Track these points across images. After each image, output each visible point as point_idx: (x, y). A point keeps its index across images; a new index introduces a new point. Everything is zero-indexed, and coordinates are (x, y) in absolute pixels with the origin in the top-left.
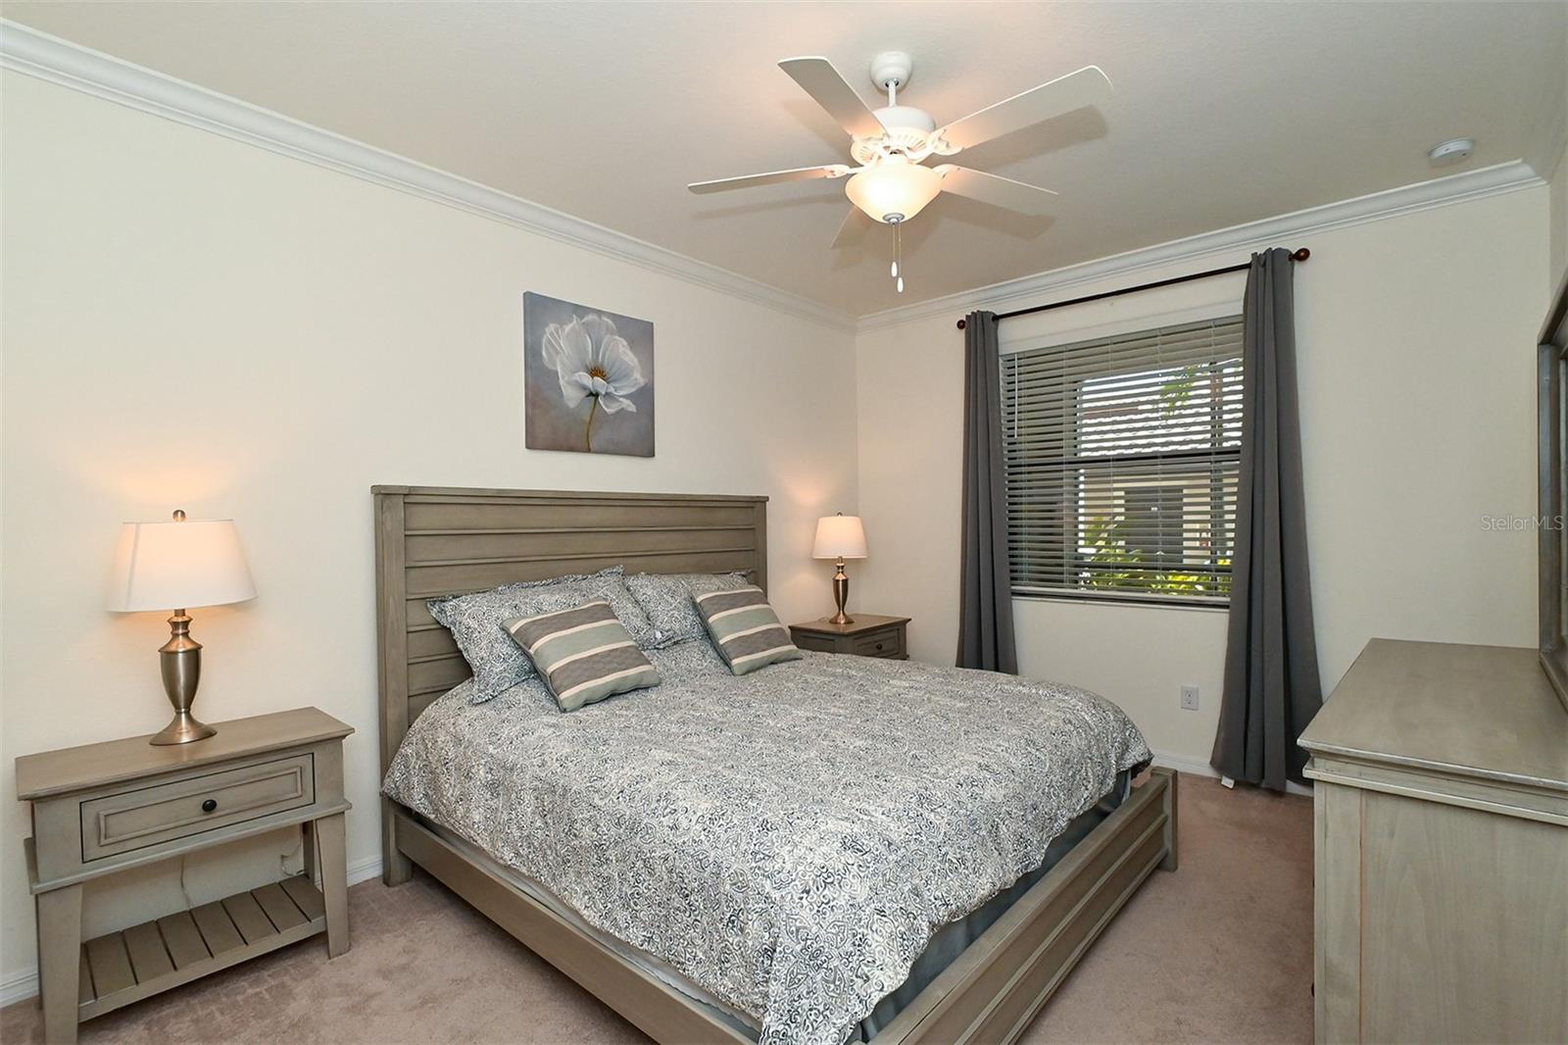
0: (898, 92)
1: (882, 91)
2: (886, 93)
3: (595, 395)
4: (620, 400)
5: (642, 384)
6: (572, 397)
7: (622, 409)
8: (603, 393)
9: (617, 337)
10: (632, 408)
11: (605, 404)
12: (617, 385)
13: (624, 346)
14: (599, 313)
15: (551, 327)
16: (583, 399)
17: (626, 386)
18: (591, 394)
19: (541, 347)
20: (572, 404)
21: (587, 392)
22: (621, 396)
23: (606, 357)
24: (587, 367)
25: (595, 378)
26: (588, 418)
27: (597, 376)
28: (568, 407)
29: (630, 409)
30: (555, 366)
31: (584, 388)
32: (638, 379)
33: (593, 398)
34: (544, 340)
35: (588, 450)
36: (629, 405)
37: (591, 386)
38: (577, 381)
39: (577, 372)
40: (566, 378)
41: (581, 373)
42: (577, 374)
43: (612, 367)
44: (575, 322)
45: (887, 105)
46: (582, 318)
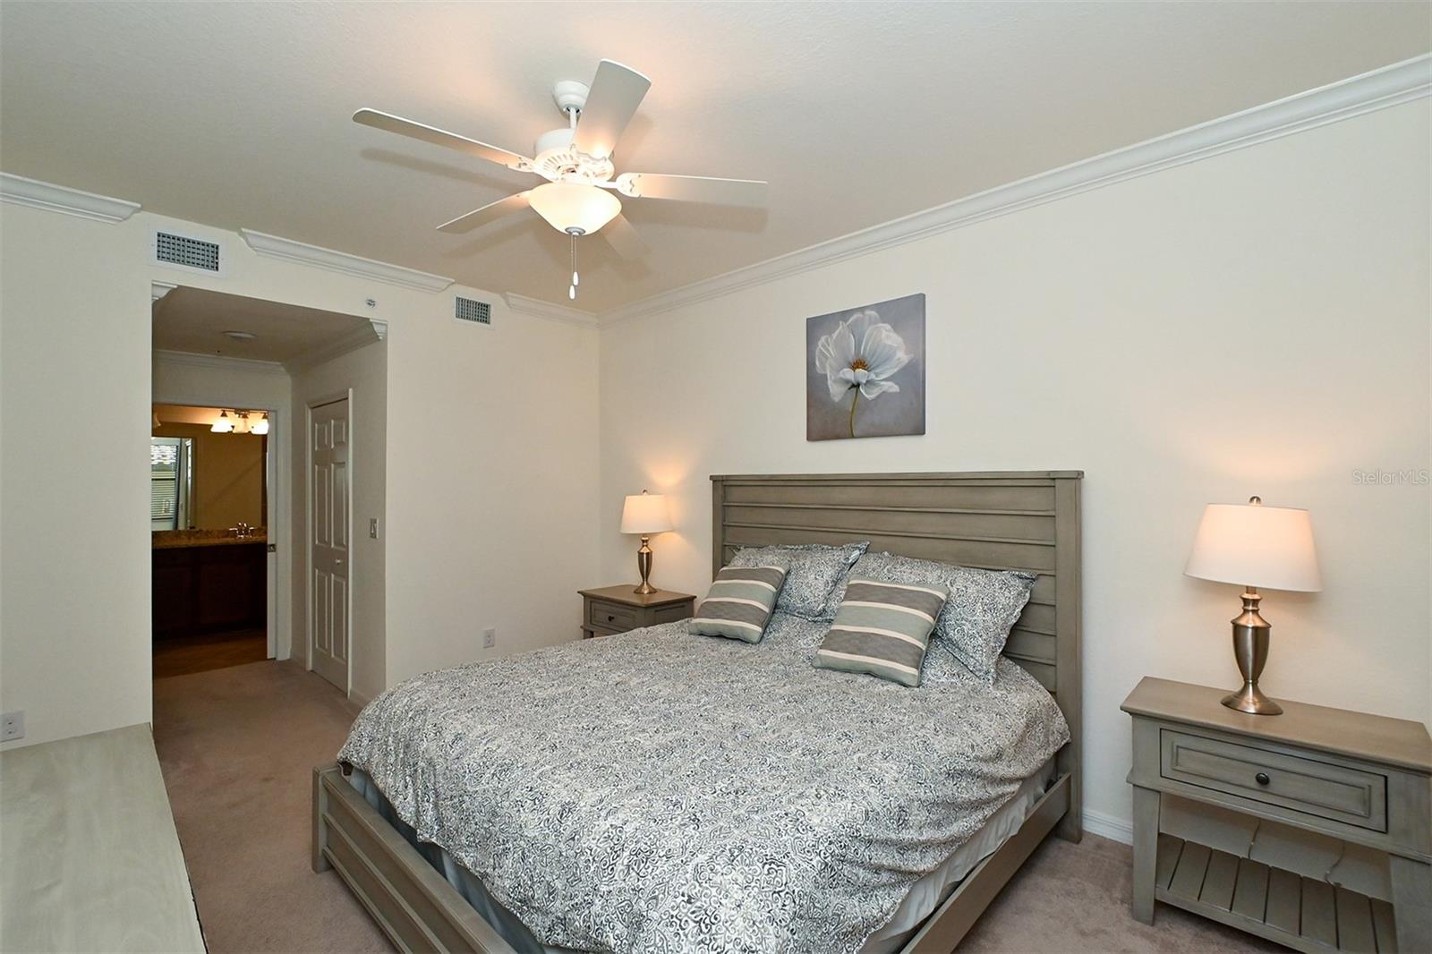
3: (856, 386)
4: (883, 383)
5: (907, 361)
6: (836, 391)
7: (884, 392)
8: (864, 382)
9: (880, 325)
10: (896, 388)
11: (866, 391)
12: (877, 371)
13: (886, 331)
14: (862, 309)
15: (823, 339)
16: (847, 392)
17: (887, 369)
18: (853, 386)
19: (814, 359)
20: (837, 399)
21: (849, 385)
22: (884, 380)
23: (868, 348)
24: (850, 363)
25: (857, 370)
26: (850, 409)
27: (858, 367)
28: (833, 401)
29: (891, 390)
30: (825, 370)
31: (847, 382)
32: (902, 357)
33: (854, 389)
34: (817, 353)
35: (852, 437)
36: (891, 387)
37: (853, 380)
38: (841, 378)
39: (842, 369)
40: (833, 378)
41: (845, 370)
42: (841, 372)
43: (873, 355)
44: (841, 327)
46: (846, 321)
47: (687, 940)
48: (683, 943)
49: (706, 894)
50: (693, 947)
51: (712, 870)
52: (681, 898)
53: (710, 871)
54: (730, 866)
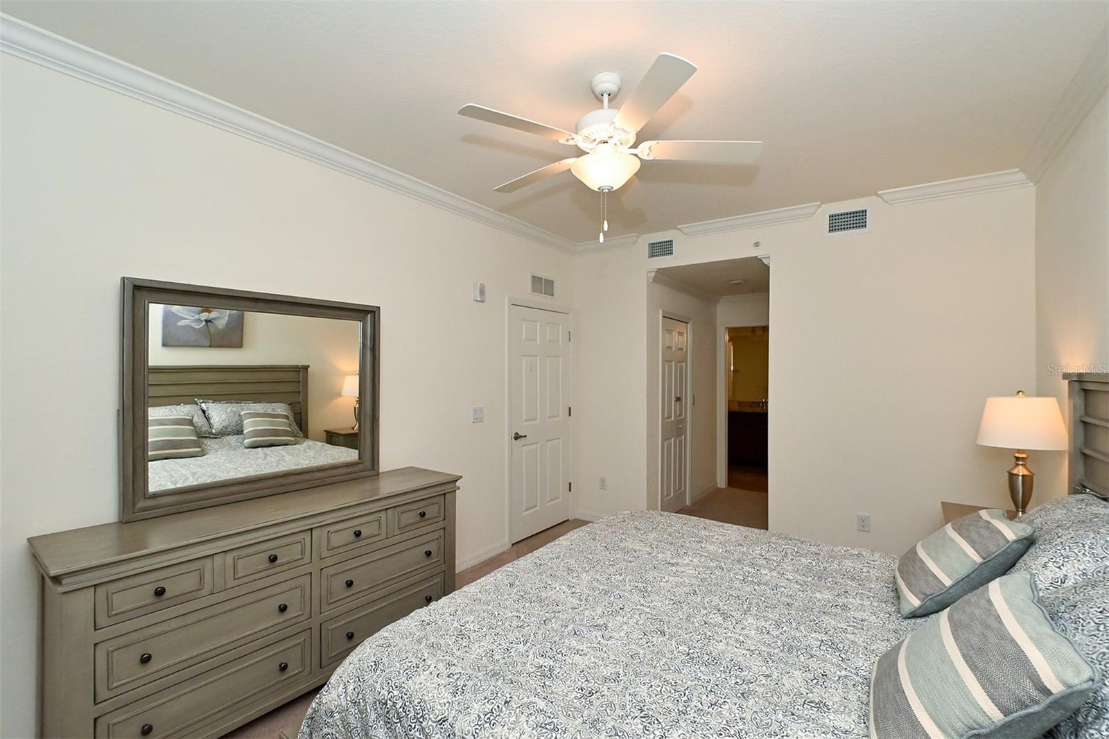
0: (610, 101)
1: (599, 98)
2: (601, 101)
45: (603, 108)
47: (481, 706)
48: (480, 703)
49: (511, 713)
50: (477, 712)
51: (530, 714)
52: (509, 696)
53: (529, 713)
54: (535, 726)
